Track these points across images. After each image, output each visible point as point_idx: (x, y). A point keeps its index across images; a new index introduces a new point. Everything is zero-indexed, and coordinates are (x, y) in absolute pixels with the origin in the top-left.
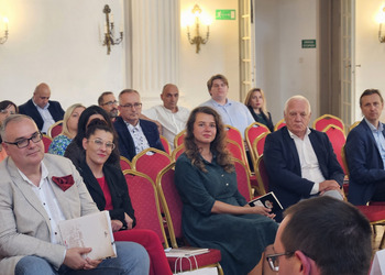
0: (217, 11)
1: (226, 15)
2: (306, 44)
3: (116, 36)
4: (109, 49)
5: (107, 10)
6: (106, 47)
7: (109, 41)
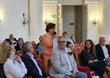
0: (51, 15)
1: (54, 16)
2: (71, 24)
3: (26, 22)
4: (24, 25)
5: (24, 15)
6: (23, 25)
7: (24, 23)
